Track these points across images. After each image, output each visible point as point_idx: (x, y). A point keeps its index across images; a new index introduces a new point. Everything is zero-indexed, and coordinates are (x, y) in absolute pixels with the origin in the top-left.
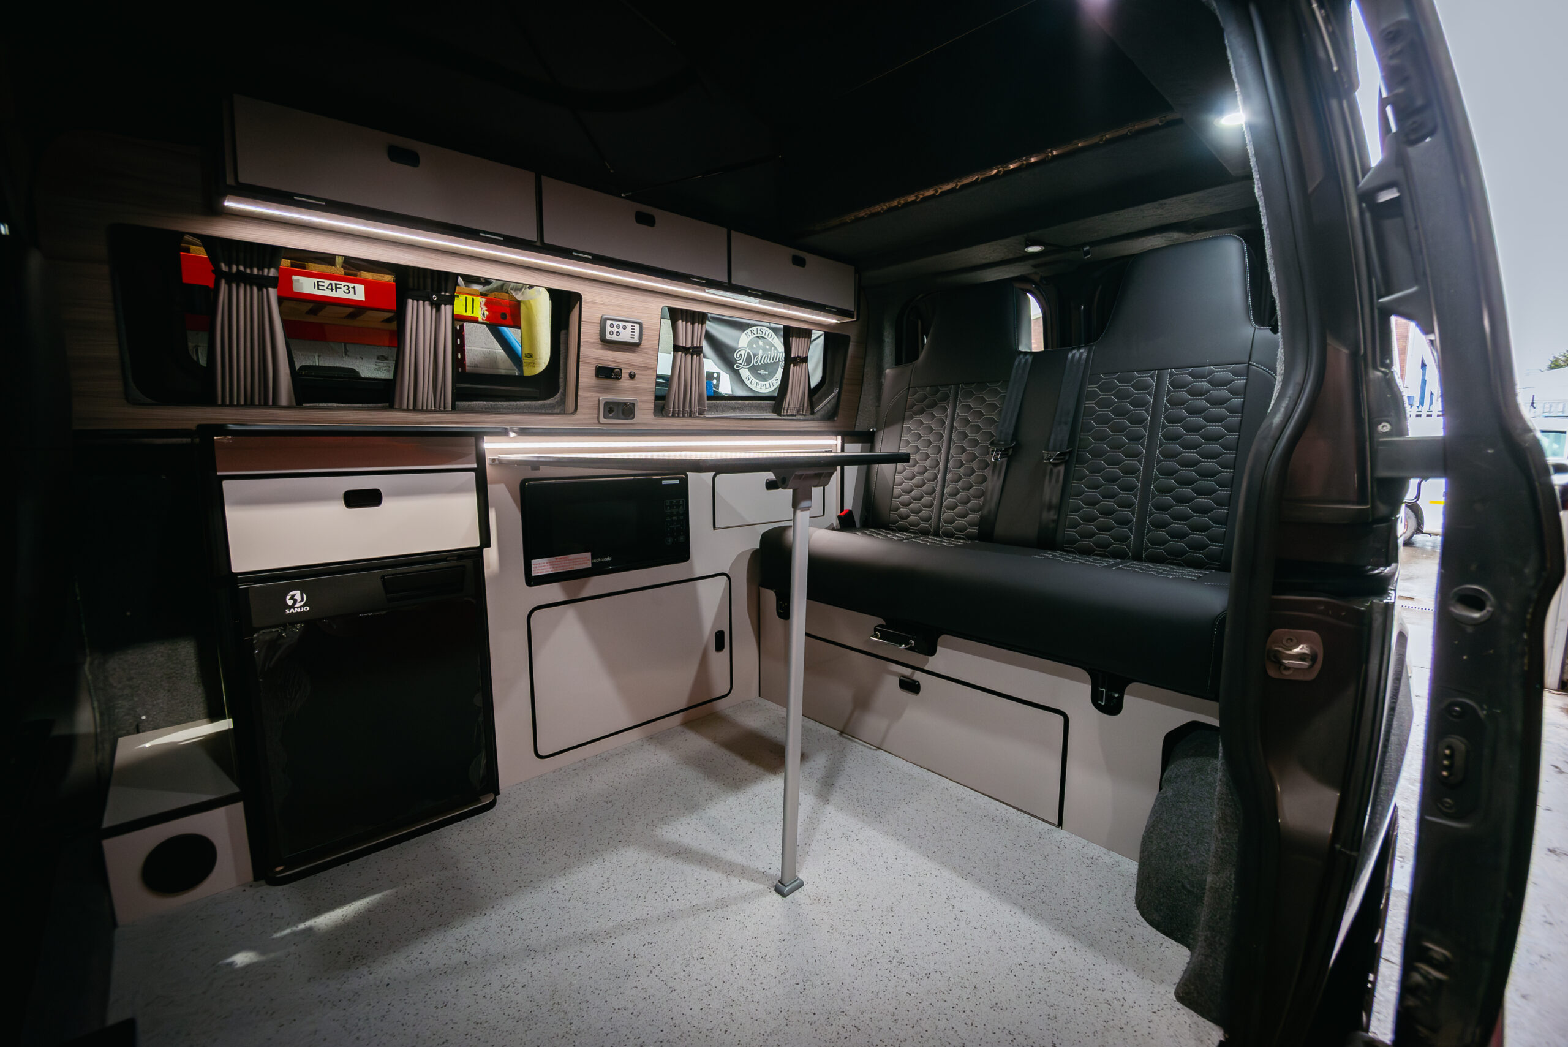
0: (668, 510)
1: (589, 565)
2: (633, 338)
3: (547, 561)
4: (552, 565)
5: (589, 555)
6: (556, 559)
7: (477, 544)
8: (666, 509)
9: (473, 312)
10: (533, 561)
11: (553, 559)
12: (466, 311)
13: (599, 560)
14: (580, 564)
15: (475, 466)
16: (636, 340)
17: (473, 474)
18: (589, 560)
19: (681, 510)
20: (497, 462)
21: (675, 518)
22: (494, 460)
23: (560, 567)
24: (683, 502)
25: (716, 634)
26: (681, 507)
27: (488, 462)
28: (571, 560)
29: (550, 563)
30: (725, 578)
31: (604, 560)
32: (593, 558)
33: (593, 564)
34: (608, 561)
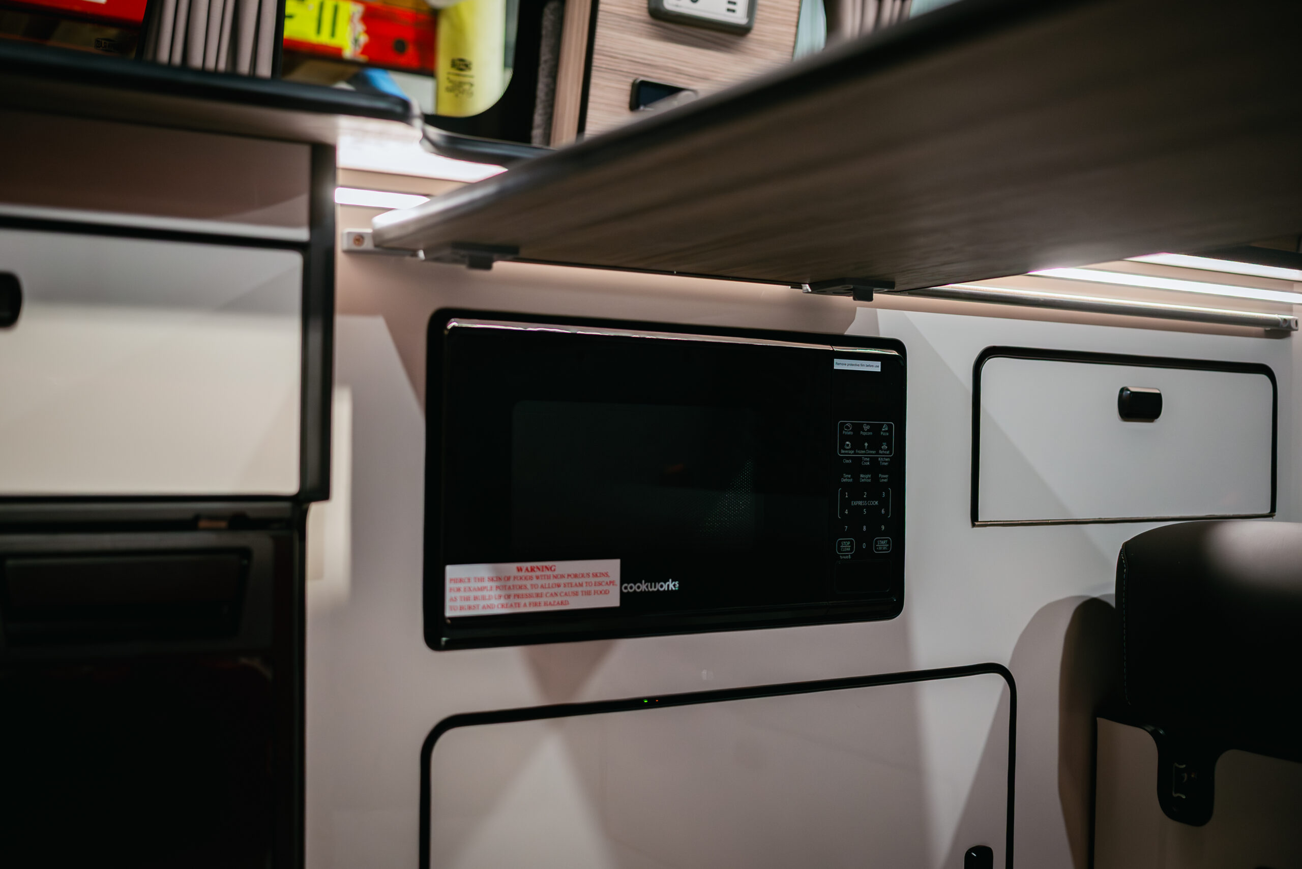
0: (847, 452)
1: (612, 600)
2: (733, 11)
3: (491, 575)
4: (504, 587)
5: (612, 567)
6: (520, 569)
7: (290, 485)
8: (842, 446)
9: (333, 34)
10: (452, 572)
11: (510, 568)
12: (319, 30)
13: (643, 587)
14: (588, 593)
15: (302, 234)
16: (739, 17)
17: (294, 261)
18: (612, 583)
19: (884, 460)
20: (368, 245)
21: (865, 478)
22: (359, 238)
23: (530, 596)
24: (890, 430)
25: (968, 855)
26: (885, 447)
27: (342, 243)
28: (562, 576)
29: (499, 579)
30: (997, 682)
31: (658, 586)
32: (625, 577)
33: (623, 596)
34: (669, 592)
